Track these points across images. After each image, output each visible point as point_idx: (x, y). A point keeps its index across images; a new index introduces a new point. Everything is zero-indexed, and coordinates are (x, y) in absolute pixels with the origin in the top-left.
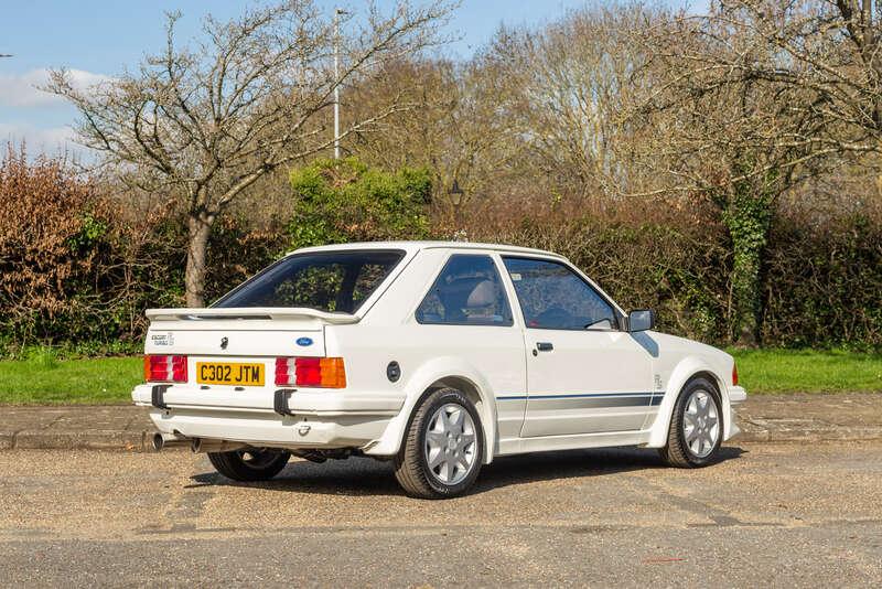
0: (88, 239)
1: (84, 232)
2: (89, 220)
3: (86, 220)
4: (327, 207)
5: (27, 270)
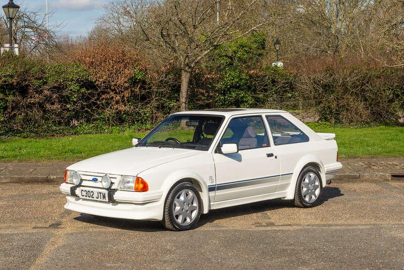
0: (137, 79)
1: (135, 76)
2: (137, 70)
3: (135, 70)
5: (112, 93)
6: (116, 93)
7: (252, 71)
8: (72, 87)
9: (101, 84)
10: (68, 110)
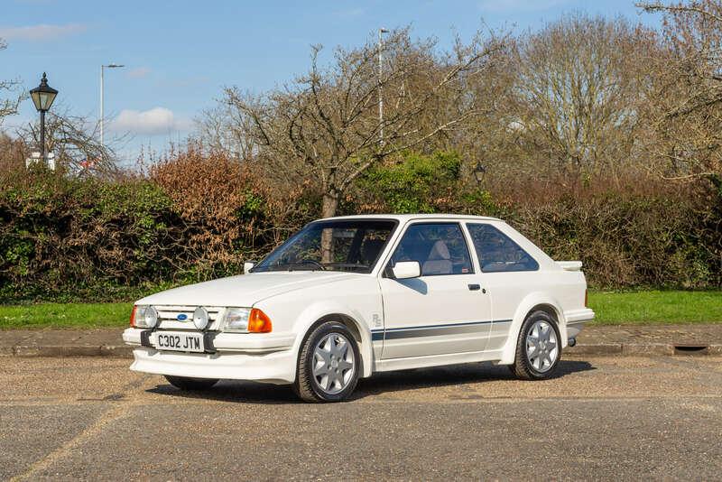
0: (249, 210)
1: (246, 206)
2: (249, 196)
3: (247, 196)
4: (381, 183)
5: (207, 233)
6: (215, 232)
7: (440, 200)
8: (142, 221)
9: (190, 217)
10: (135, 259)
